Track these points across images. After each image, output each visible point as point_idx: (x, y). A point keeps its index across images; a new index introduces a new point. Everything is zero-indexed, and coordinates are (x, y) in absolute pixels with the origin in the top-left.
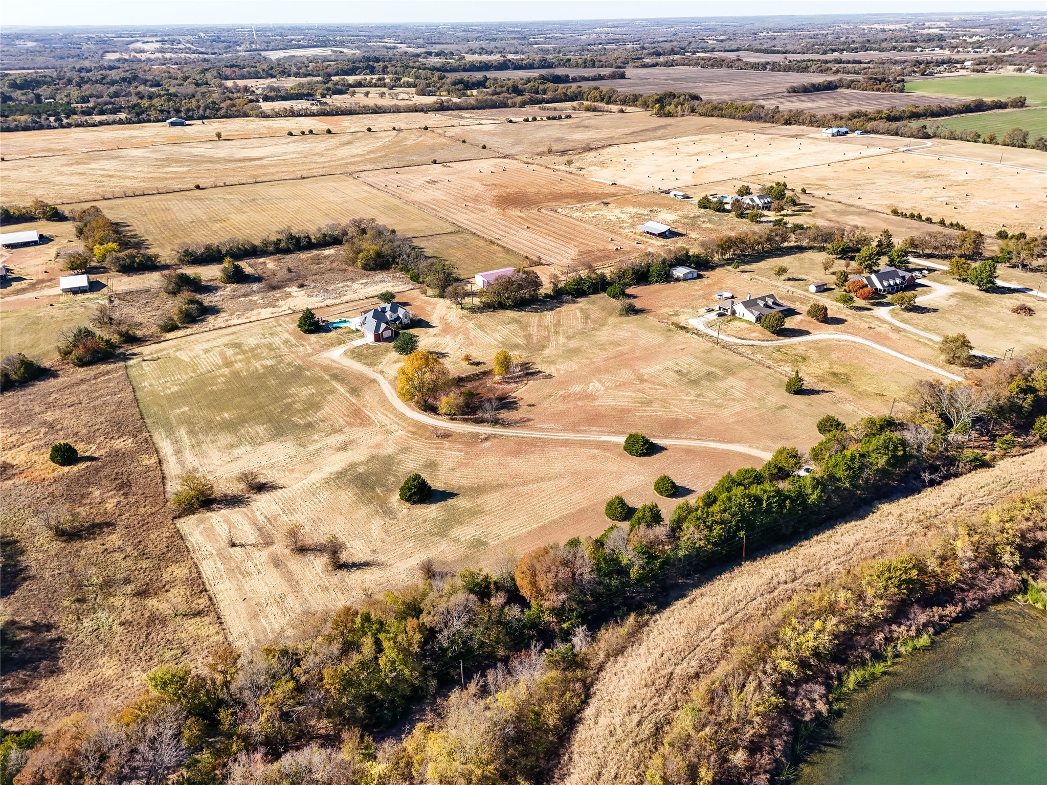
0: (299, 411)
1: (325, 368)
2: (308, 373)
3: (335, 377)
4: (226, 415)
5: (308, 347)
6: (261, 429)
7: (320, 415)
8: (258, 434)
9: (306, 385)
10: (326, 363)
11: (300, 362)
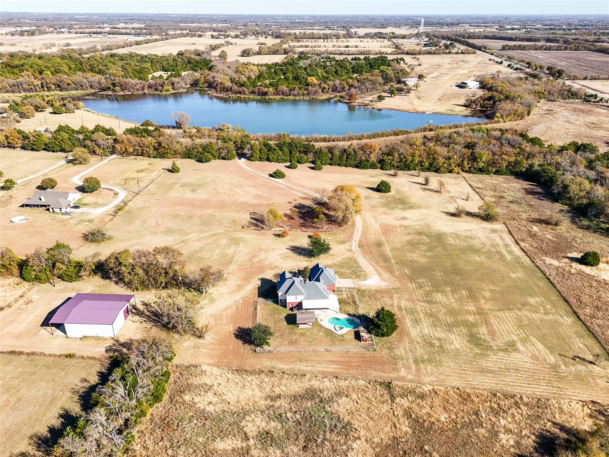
0: (423, 244)
1: (392, 272)
2: (407, 271)
3: (386, 259)
4: (478, 259)
5: (396, 303)
6: (452, 241)
7: (410, 237)
8: (454, 239)
9: (412, 261)
10: (386, 275)
11: (410, 285)
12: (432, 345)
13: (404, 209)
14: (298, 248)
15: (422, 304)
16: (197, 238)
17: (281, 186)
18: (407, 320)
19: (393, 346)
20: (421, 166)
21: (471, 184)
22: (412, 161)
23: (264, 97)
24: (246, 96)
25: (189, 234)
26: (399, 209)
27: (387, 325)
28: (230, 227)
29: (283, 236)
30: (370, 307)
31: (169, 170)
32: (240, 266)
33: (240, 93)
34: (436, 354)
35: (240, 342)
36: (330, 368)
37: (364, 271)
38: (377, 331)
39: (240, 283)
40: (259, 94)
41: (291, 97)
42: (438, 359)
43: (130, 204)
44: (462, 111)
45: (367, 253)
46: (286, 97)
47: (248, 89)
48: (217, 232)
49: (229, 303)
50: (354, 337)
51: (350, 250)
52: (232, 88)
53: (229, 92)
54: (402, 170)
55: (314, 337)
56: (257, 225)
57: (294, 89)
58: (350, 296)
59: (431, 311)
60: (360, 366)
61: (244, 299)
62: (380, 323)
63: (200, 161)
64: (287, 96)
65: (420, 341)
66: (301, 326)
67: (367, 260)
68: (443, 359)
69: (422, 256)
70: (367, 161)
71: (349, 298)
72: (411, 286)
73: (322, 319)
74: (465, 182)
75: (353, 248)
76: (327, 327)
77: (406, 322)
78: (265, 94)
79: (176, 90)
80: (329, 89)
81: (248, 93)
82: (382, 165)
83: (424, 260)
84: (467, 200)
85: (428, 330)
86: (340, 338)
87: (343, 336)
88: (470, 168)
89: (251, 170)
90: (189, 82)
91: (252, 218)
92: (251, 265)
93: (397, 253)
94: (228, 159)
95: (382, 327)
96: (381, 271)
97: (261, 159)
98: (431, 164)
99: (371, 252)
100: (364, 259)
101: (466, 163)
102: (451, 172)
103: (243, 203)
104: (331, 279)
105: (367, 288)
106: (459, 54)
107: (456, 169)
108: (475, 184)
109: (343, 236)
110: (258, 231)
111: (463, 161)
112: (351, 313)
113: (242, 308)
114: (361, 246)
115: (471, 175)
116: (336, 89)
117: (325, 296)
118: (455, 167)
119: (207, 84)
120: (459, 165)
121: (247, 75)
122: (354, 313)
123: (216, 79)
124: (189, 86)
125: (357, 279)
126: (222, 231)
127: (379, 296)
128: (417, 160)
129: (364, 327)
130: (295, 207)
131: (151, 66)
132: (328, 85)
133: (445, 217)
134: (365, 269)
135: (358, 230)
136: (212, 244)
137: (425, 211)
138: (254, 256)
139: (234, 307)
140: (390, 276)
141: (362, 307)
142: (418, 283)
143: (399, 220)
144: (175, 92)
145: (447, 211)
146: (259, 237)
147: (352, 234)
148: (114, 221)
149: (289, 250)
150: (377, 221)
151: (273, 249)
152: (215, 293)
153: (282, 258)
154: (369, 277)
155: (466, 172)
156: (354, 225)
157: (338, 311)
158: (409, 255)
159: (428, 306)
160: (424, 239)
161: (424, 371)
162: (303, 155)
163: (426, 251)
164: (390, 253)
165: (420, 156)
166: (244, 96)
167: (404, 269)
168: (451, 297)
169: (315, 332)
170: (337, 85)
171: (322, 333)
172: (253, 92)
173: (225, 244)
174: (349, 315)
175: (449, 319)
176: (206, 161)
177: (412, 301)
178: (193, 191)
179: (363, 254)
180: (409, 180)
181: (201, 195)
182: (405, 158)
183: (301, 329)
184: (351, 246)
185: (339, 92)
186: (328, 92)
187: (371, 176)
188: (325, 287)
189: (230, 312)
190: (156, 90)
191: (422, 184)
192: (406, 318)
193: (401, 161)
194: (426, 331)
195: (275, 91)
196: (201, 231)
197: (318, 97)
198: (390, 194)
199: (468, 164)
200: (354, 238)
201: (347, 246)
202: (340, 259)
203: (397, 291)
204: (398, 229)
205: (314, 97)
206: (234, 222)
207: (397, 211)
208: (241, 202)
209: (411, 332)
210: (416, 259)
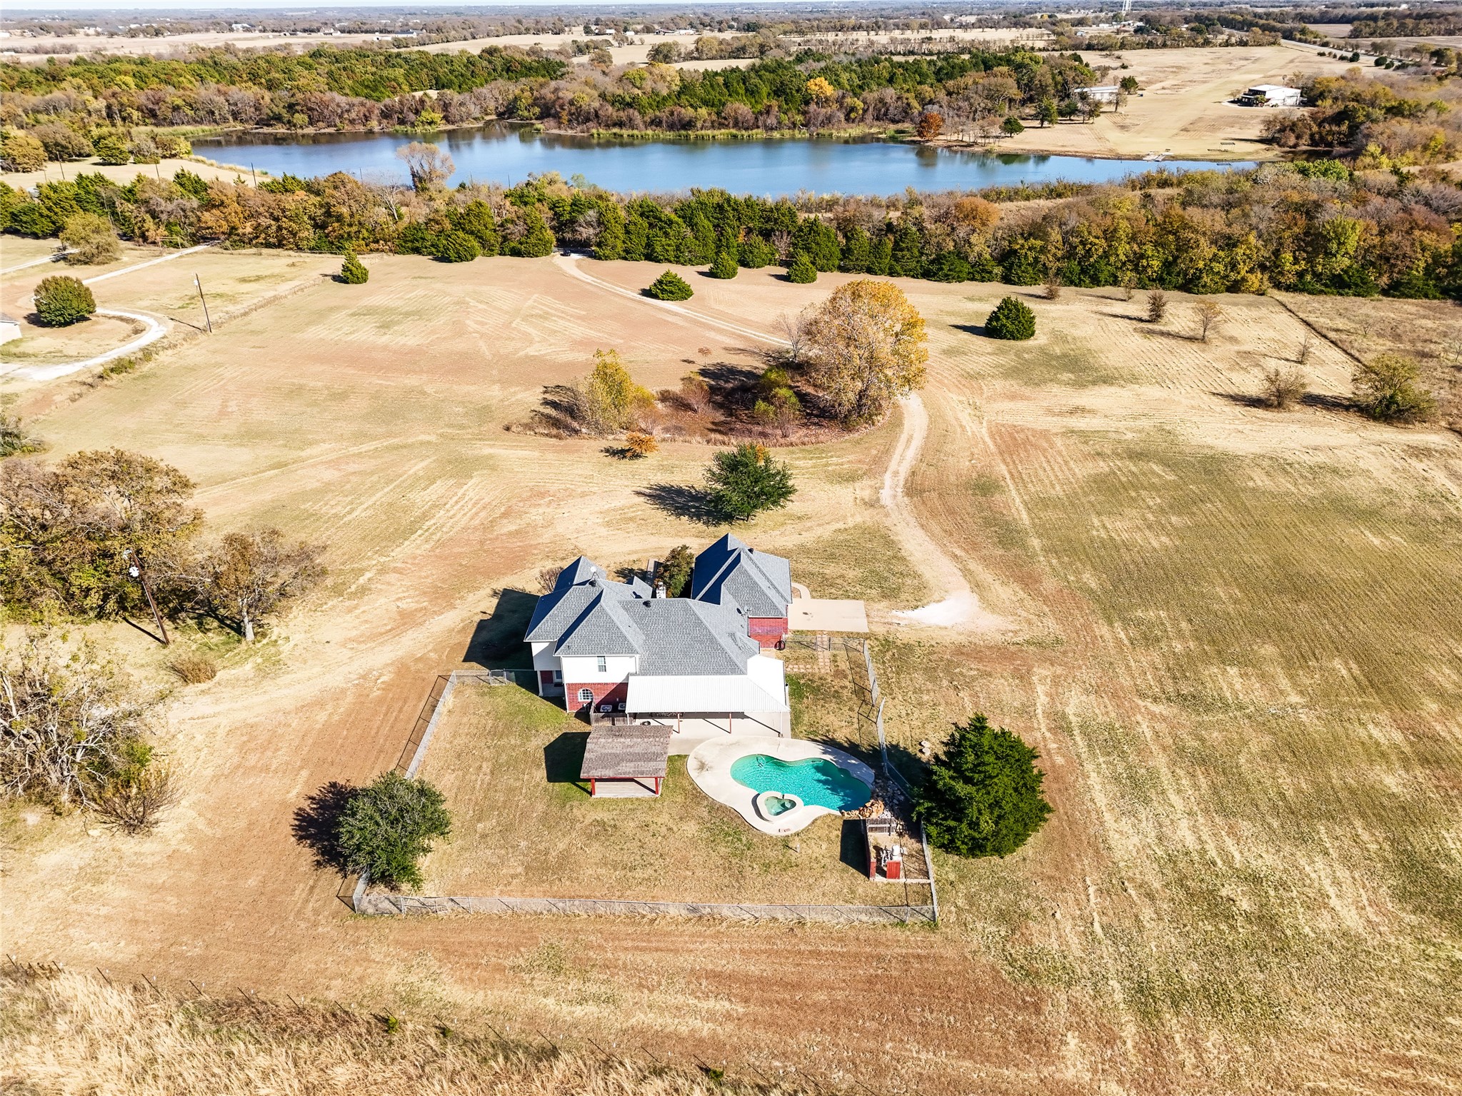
0: (1153, 487)
1: (1028, 581)
2: (1090, 580)
3: (1008, 535)
4: (1377, 541)
5: (1042, 700)
6: (1260, 480)
7: (1103, 467)
8: (1268, 474)
9: (1112, 545)
10: (1006, 592)
11: (1103, 630)
12: (1218, 909)
13: (1079, 384)
14: (680, 492)
15: (1157, 709)
16: (334, 456)
17: (670, 318)
18: (1094, 779)
19: (1025, 904)
20: (1136, 269)
21: (1311, 319)
22: (1106, 255)
23: (683, 132)
24: (635, 132)
25: (311, 444)
26: (1059, 382)
27: (997, 804)
28: (462, 427)
29: (636, 456)
30: (926, 713)
31: (336, 278)
32: (441, 544)
33: (620, 124)
34: (1245, 962)
35: (308, 854)
36: (695, 1012)
37: (917, 575)
38: (949, 829)
39: (414, 606)
40: (671, 127)
41: (759, 133)
42: (1257, 990)
43: (164, 357)
44: (1257, 152)
45: (933, 513)
46: (745, 133)
47: (643, 114)
48: (410, 441)
49: (336, 679)
50: (837, 850)
51: (873, 504)
52: (600, 112)
53: (590, 124)
54: (1072, 283)
55: (651, 843)
56: (556, 423)
57: (768, 112)
58: (844, 666)
59: (1203, 740)
60: (848, 1011)
61: (402, 669)
62: (962, 789)
63: (444, 259)
64: (746, 129)
65: (1157, 885)
66: (603, 791)
67: (932, 536)
68: (1283, 989)
69: (1150, 527)
70: (961, 255)
71: (839, 674)
72: (1108, 636)
73: (707, 760)
74: (1286, 315)
75: (886, 496)
76: (722, 799)
77: (1089, 789)
78: (689, 125)
79: (453, 123)
80: (865, 111)
81: (641, 125)
82: (1009, 269)
83: (1158, 541)
84: (1301, 363)
85: (1194, 829)
86: (772, 854)
87: (785, 843)
88: (1301, 275)
89: (589, 279)
90: (492, 105)
91: (546, 403)
92: (482, 543)
93: (1051, 515)
94: (529, 255)
95: (972, 812)
96: (986, 576)
97: (627, 255)
98: (1168, 265)
99: (951, 512)
100: (920, 533)
101: (1288, 256)
102: (1235, 288)
103: (532, 359)
104: (771, 593)
105: (923, 636)
106: (1232, 45)
107: (1255, 280)
108: (1322, 322)
109: (851, 457)
110: (554, 440)
111: (1276, 253)
112: (840, 736)
113: (381, 701)
114: (914, 489)
115: (1304, 298)
116: (886, 114)
117: (730, 661)
118: (1251, 271)
119: (537, 110)
120: (1263, 268)
121: (649, 90)
122: (856, 738)
123: (561, 94)
124: (494, 117)
125: (885, 603)
126: (433, 438)
127: (970, 669)
128: (1123, 249)
129: (889, 805)
130: (704, 373)
131: (407, 76)
132: (865, 103)
133: (1227, 409)
134: (921, 569)
135: (909, 441)
136: (372, 473)
137: (1153, 392)
138: (505, 515)
139: (350, 698)
140: (1022, 594)
141: (893, 712)
142: (1139, 623)
143: (1061, 414)
144: (450, 127)
145: (1233, 390)
146: (550, 456)
147: (887, 451)
148: (81, 402)
149: (642, 499)
150: (980, 418)
151: (583, 495)
152: (296, 638)
153: (608, 524)
154: (936, 596)
155: (1288, 288)
156: (897, 423)
157: (786, 728)
158: (1096, 522)
159: (1187, 718)
160: (1153, 472)
161: (1188, 1057)
162: (757, 239)
163: (1162, 510)
164: (1024, 515)
165: (1133, 239)
166: (630, 132)
167: (1077, 572)
168: (1284, 683)
169: (664, 818)
170: (888, 100)
171: (691, 828)
172: (656, 123)
173: (421, 473)
174: (830, 744)
175: (1290, 782)
176: (460, 259)
177: (1114, 695)
178: (385, 326)
179: (919, 517)
180: (1095, 308)
181: (408, 337)
182: (1083, 243)
183: (603, 801)
184: (877, 489)
185: (894, 121)
186: (862, 120)
187: (971, 299)
188: (739, 625)
189: (322, 717)
190: (402, 122)
191: (1141, 320)
192: (1089, 767)
193: (1070, 255)
194: (1184, 834)
195: (714, 117)
196: (360, 437)
197: (835, 133)
198: (1030, 343)
199: (1296, 261)
200: (893, 465)
201: (863, 489)
202: (826, 532)
203: (1048, 653)
204: (1059, 442)
205: (821, 131)
206: (484, 413)
207: (1056, 389)
208: (527, 356)
209: (1114, 839)
210: (1125, 536)
